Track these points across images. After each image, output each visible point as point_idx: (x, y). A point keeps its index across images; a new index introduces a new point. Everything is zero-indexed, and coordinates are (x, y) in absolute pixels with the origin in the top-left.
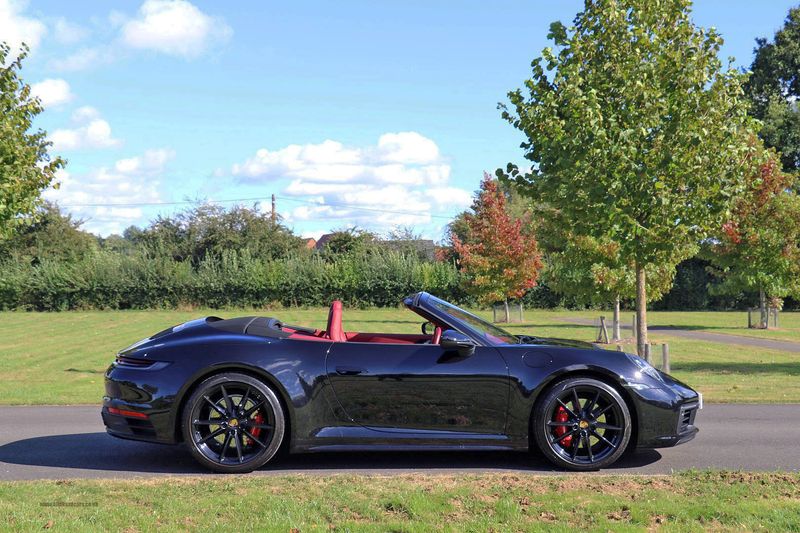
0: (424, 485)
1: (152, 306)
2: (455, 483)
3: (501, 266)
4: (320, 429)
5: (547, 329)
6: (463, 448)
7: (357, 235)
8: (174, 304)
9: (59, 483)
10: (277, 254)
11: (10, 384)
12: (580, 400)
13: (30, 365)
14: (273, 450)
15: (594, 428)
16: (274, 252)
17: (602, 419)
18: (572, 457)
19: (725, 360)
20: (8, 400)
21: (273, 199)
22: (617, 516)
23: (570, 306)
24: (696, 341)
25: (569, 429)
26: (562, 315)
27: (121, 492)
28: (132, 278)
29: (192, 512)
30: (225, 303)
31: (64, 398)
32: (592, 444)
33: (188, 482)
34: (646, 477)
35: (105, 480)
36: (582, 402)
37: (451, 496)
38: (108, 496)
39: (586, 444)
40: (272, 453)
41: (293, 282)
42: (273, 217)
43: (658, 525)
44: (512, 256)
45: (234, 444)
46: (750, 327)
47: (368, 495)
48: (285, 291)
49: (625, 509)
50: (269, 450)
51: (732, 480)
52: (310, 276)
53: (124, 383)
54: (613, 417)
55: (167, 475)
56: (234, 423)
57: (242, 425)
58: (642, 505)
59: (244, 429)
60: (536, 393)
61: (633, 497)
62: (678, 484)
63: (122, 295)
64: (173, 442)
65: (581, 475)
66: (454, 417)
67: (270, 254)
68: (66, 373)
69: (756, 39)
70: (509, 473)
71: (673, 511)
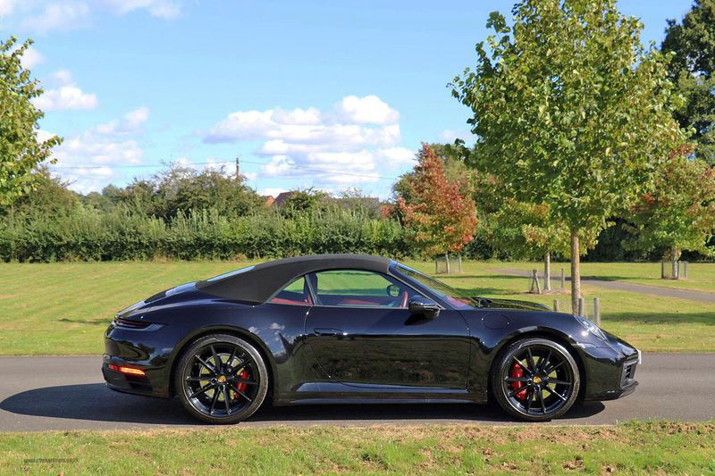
0: (395, 435)
1: (131, 258)
2: (423, 433)
3: (441, 223)
4: (301, 385)
5: (484, 280)
6: (429, 401)
7: (313, 194)
8: (150, 256)
9: (66, 434)
10: (242, 211)
11: (12, 334)
12: (534, 358)
13: (27, 315)
14: (257, 404)
15: (546, 383)
16: (240, 210)
17: (554, 374)
18: (526, 408)
19: (645, 310)
20: (12, 351)
21: (238, 162)
22: (572, 466)
23: (502, 258)
24: (618, 291)
25: (524, 384)
26: (495, 266)
27: (122, 443)
28: (112, 233)
29: (188, 462)
30: (196, 255)
31: (61, 349)
32: (544, 397)
33: (182, 433)
34: (593, 427)
35: (108, 431)
36: (536, 359)
37: (421, 447)
38: (111, 447)
39: (539, 397)
40: (257, 406)
41: (256, 237)
42: (239, 179)
43: (608, 473)
44: (452, 214)
45: (222, 398)
46: (663, 277)
47: (346, 446)
48: (249, 244)
49: (578, 459)
50: (254, 404)
51: (671, 430)
52: (271, 230)
53: (122, 343)
54: (564, 373)
55: (162, 425)
56: (222, 379)
57: (230, 381)
58: (593, 455)
59: (231, 385)
60: (495, 352)
61: (584, 447)
62: (623, 435)
63: (104, 249)
64: (167, 396)
65: (535, 425)
66: (418, 371)
67: (235, 211)
68: (60, 323)
69: (667, 20)
70: (471, 424)
71: (622, 462)
